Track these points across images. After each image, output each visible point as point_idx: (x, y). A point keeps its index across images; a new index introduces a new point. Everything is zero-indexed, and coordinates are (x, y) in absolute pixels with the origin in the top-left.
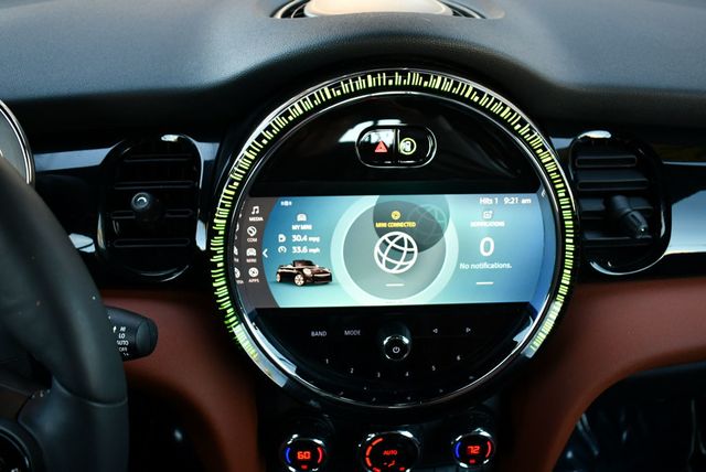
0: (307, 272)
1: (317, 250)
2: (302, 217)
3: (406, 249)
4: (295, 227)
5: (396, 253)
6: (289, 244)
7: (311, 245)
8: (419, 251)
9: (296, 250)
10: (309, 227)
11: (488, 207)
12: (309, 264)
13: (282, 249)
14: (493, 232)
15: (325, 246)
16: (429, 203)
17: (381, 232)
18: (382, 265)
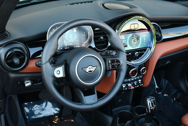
1: (125, 42)
3: (136, 41)
5: (134, 41)
7: (125, 41)
8: (137, 40)
9: (123, 42)
11: (144, 34)
12: (125, 44)
14: (145, 37)
15: (126, 41)
17: (133, 38)
18: (133, 43)
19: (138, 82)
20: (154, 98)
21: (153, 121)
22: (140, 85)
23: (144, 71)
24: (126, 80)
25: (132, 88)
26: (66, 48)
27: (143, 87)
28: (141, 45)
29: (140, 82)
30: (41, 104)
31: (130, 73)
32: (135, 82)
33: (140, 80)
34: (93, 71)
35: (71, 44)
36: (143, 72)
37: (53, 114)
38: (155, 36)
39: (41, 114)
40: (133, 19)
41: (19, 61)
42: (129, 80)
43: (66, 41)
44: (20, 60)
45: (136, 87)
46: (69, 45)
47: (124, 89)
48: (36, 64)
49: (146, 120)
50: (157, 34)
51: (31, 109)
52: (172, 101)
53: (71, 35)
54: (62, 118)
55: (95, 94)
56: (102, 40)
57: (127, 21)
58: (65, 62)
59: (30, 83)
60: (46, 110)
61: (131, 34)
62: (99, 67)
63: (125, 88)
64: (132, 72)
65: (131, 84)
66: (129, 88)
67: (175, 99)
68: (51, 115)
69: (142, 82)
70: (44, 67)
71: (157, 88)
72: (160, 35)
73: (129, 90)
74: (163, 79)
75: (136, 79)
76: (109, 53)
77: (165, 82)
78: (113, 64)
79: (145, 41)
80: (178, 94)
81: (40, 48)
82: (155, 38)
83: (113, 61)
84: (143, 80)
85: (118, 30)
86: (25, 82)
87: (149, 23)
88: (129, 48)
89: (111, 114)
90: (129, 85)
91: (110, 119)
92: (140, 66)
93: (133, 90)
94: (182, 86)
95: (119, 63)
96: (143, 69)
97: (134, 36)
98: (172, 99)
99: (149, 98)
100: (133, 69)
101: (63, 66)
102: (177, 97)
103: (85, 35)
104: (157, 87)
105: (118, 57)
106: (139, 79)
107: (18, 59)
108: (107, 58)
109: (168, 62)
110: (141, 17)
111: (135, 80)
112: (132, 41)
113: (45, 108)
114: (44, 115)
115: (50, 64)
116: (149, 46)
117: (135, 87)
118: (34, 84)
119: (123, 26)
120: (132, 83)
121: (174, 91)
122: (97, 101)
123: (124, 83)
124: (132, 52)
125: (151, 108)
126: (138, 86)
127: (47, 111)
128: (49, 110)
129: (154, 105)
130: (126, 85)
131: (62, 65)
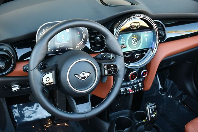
0: (123, 46)
2: (123, 38)
3: (136, 41)
4: (122, 39)
5: (135, 42)
6: (121, 42)
7: (124, 42)
8: (138, 41)
9: (122, 43)
10: (123, 39)
11: (146, 33)
12: (123, 45)
13: (120, 43)
14: (147, 37)
15: (126, 42)
16: (138, 33)
17: (133, 39)
18: (133, 44)
19: (138, 86)
20: (154, 105)
21: (153, 128)
22: (141, 89)
23: (145, 73)
24: (125, 84)
25: (132, 92)
26: (57, 50)
27: (144, 91)
28: (142, 46)
29: (140, 86)
30: (32, 106)
31: (129, 76)
32: (135, 86)
33: (140, 84)
34: (87, 77)
35: (63, 46)
36: (143, 75)
37: (45, 117)
38: (158, 36)
39: (31, 117)
40: (134, 17)
41: (4, 65)
42: (129, 84)
43: (58, 42)
44: (6, 63)
45: (136, 91)
46: (60, 46)
47: (122, 94)
48: (23, 69)
49: (145, 127)
50: (160, 33)
51: (21, 112)
52: (177, 103)
53: (63, 36)
54: (55, 122)
55: (88, 102)
56: (99, 40)
57: (126, 20)
58: (56, 68)
59: (18, 87)
60: (37, 112)
61: (131, 34)
62: (93, 73)
63: (123, 92)
64: (132, 75)
65: (130, 88)
66: (128, 93)
67: (180, 101)
68: (42, 118)
69: (143, 86)
70: (32, 73)
71: (161, 89)
72: (164, 34)
73: (128, 95)
74: (168, 80)
75: (135, 82)
76: (105, 57)
77: (169, 83)
78: (109, 69)
79: (146, 42)
80: (184, 96)
81: (29, 49)
82: (158, 38)
83: (109, 66)
84: (144, 84)
85: (116, 29)
86: (12, 87)
87: (152, 22)
88: (129, 49)
89: (108, 120)
90: (128, 89)
91: (107, 125)
92: (141, 69)
93: (133, 94)
94: (189, 87)
95: (116, 69)
96: (144, 72)
97: (135, 36)
98: (177, 102)
99: (150, 105)
100: (133, 72)
101: (54, 72)
102: (182, 99)
103: (79, 36)
104: (160, 87)
105: (115, 61)
106: (140, 82)
107: (4, 63)
108: (103, 63)
109: (172, 63)
110: (142, 16)
111: (134, 84)
112: (132, 41)
113: (36, 111)
114: (35, 118)
115: (39, 70)
116: (150, 47)
117: (134, 91)
118: (22, 88)
119: (121, 25)
120: (132, 87)
121: (180, 93)
122: (91, 109)
123: (122, 86)
124: (132, 53)
125: (151, 116)
126: (138, 90)
127: (39, 114)
128: (41, 113)
129: (154, 112)
130: (124, 89)
131: (52, 71)
